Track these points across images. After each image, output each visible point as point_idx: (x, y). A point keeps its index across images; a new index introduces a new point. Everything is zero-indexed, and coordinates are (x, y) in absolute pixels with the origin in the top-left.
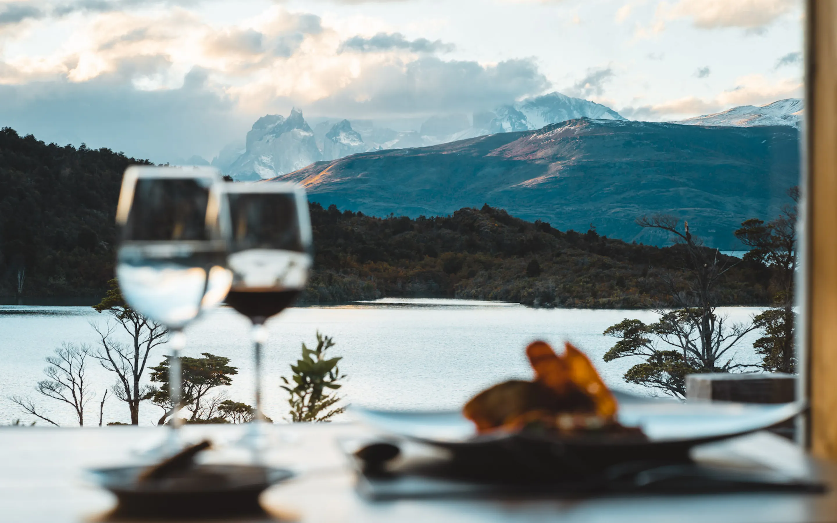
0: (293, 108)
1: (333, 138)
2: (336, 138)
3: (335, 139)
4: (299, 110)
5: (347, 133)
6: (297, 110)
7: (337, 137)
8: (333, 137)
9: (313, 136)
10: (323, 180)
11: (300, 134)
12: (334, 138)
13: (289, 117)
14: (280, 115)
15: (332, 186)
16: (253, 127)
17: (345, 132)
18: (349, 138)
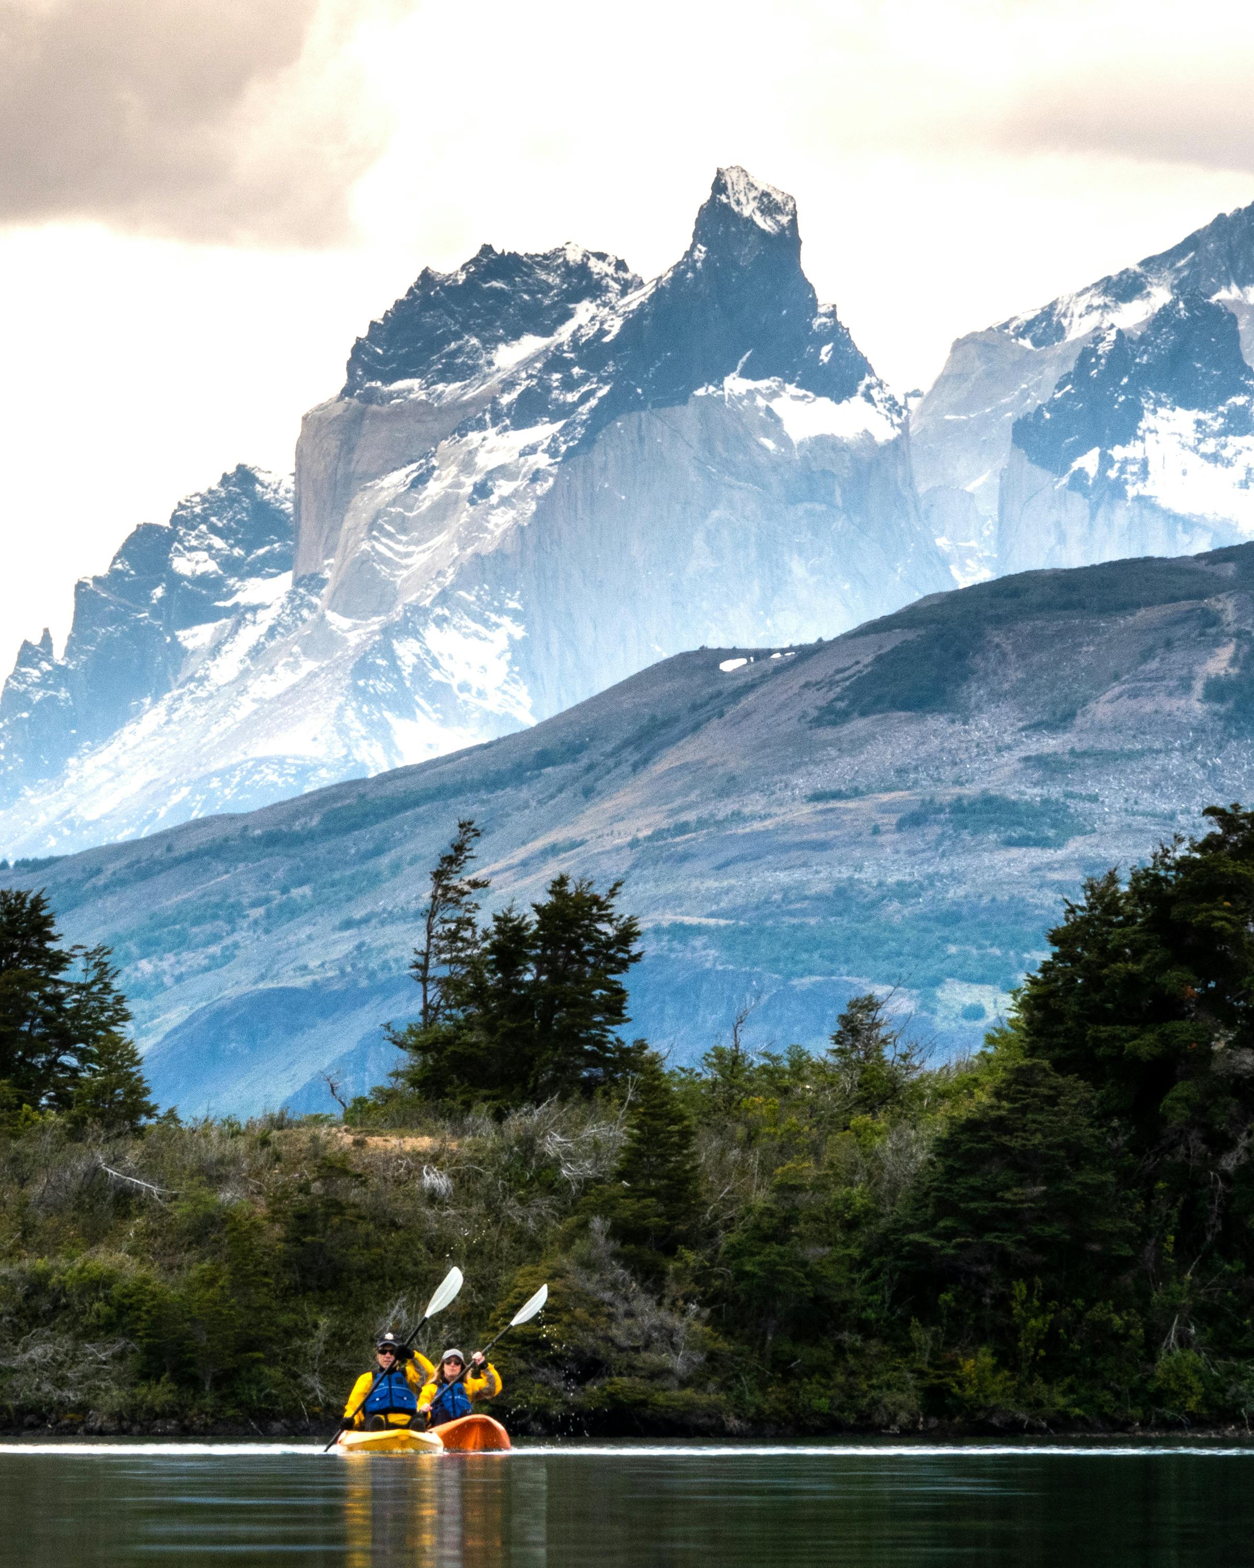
0: (719, 186)
1: (1075, 465)
2: (1106, 461)
3: (1102, 471)
4: (769, 206)
5: (1205, 416)
6: (748, 209)
7: (1118, 452)
8: (1080, 450)
9: (894, 444)
10: (673, 813)
11: (772, 422)
12: (1089, 462)
13: (679, 271)
14: (601, 257)
15: (740, 866)
16: (351, 366)
17: (1187, 403)
18: (1229, 463)
